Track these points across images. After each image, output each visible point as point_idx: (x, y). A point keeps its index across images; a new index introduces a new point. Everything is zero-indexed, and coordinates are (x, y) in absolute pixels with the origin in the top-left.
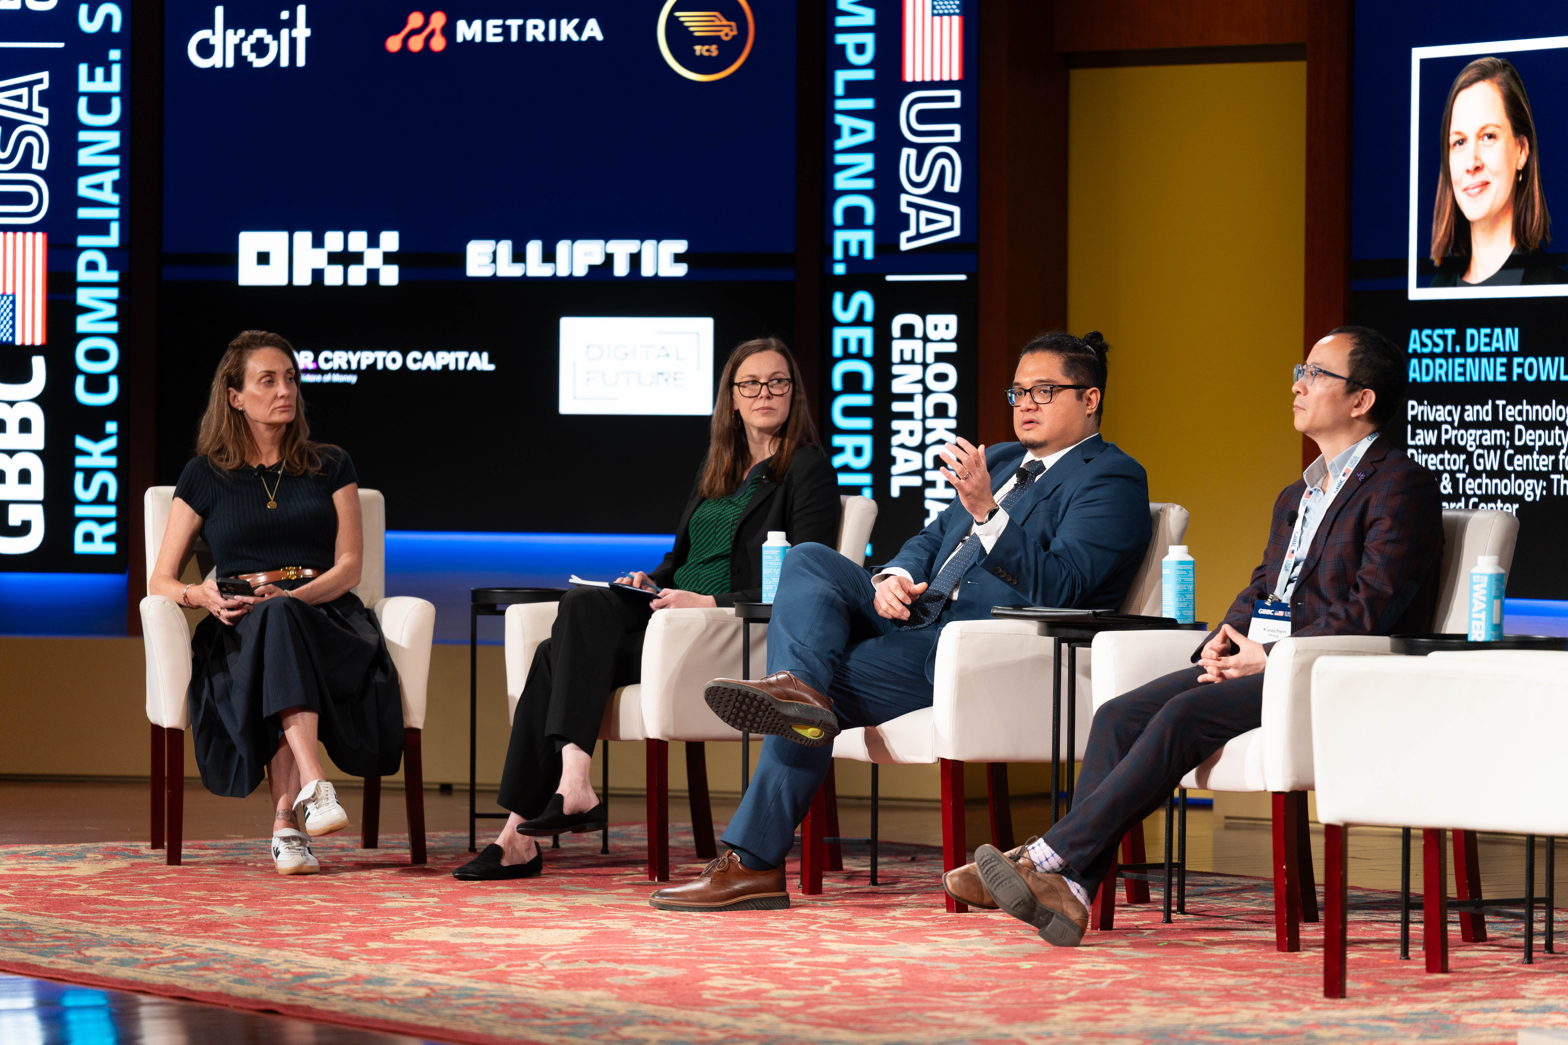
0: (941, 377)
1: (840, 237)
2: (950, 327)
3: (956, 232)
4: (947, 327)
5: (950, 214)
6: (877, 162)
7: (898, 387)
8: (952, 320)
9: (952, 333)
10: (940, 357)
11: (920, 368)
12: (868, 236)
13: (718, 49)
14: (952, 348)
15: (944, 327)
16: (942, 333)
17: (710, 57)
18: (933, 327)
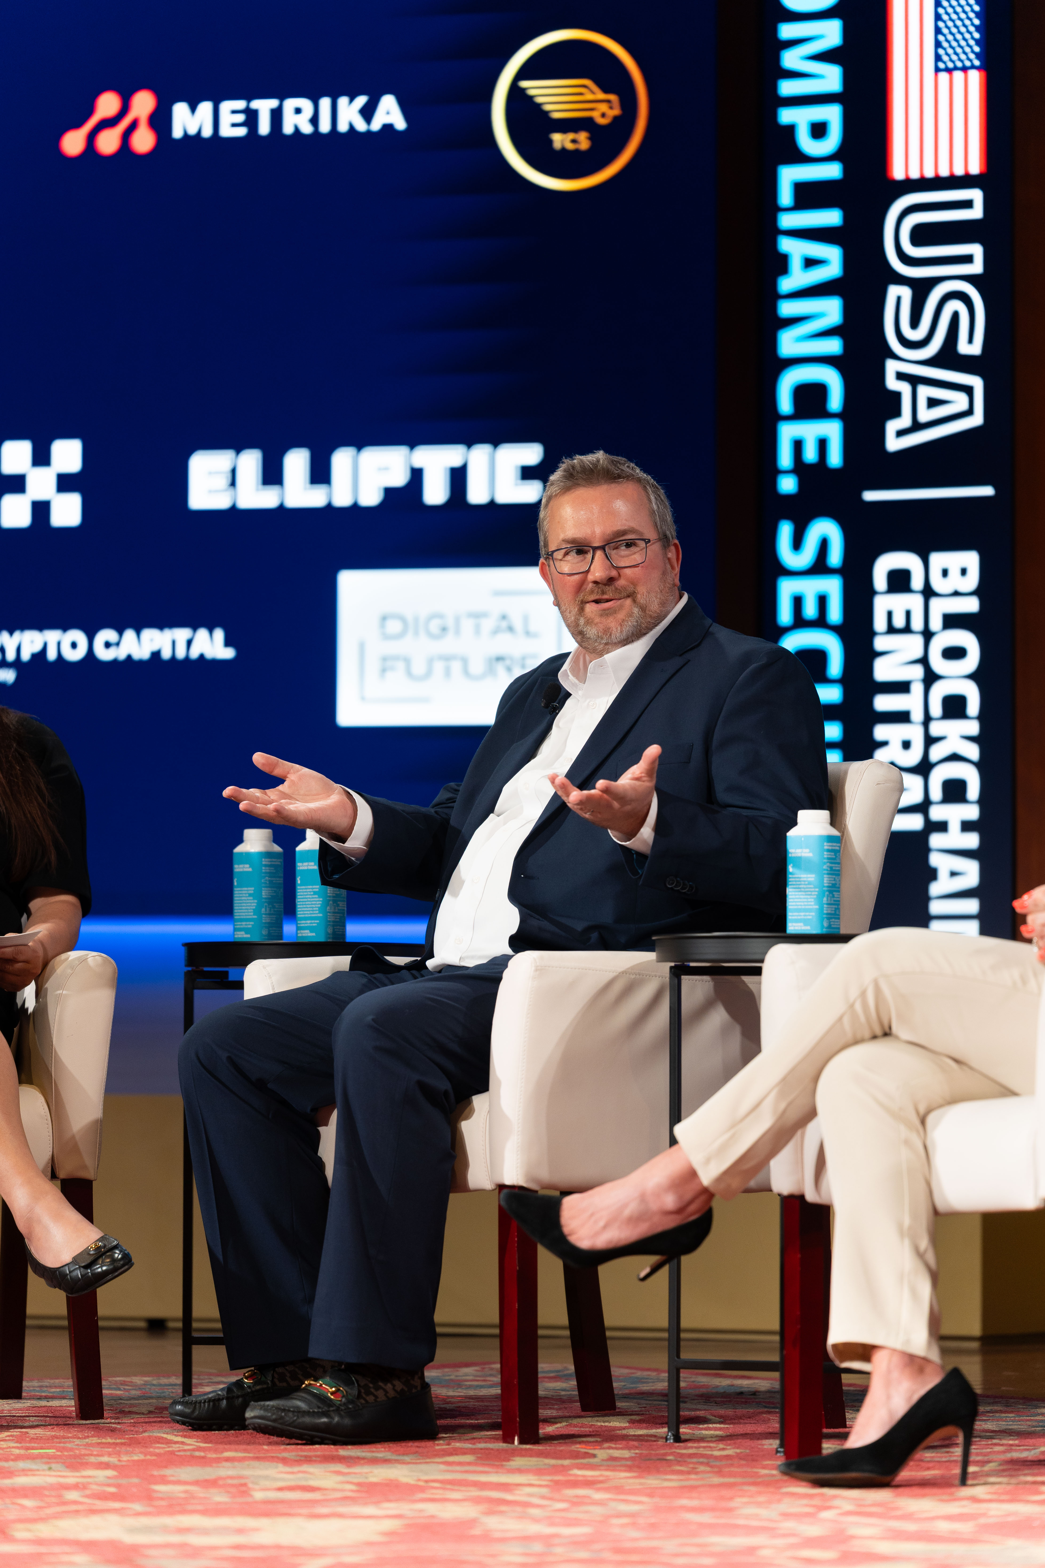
0: (954, 653)
1: (787, 432)
2: (969, 572)
3: (977, 419)
4: (964, 572)
5: (968, 390)
6: (847, 311)
7: (883, 671)
8: (971, 559)
9: (972, 581)
10: (952, 621)
11: (919, 640)
12: (833, 430)
13: (591, 139)
14: (972, 605)
15: (959, 572)
16: (955, 582)
17: (577, 151)
18: (940, 573)
